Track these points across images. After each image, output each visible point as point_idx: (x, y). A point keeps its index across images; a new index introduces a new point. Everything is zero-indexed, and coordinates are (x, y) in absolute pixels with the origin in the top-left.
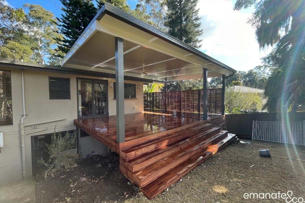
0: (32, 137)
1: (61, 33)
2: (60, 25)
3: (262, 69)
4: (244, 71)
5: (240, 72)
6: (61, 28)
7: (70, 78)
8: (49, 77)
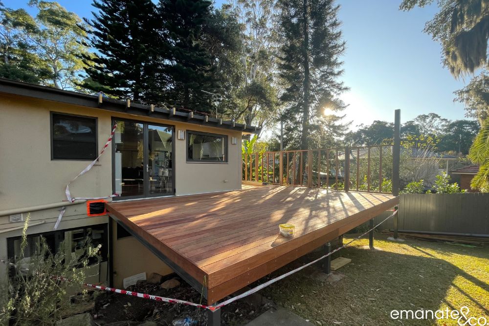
0: (8, 239)
1: (92, 46)
2: (89, 32)
3: (428, 120)
6: (91, 36)
7: (97, 118)
8: (51, 112)
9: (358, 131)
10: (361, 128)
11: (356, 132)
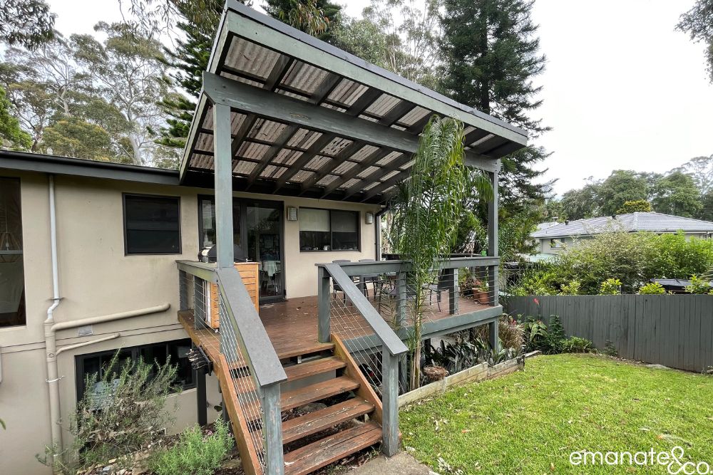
0: (77, 357)
2: (173, 66)
4: (658, 172)
5: (644, 175)
6: (175, 71)
7: (180, 197)
8: (123, 193)
9: (585, 189)
10: (590, 183)
11: (582, 188)
